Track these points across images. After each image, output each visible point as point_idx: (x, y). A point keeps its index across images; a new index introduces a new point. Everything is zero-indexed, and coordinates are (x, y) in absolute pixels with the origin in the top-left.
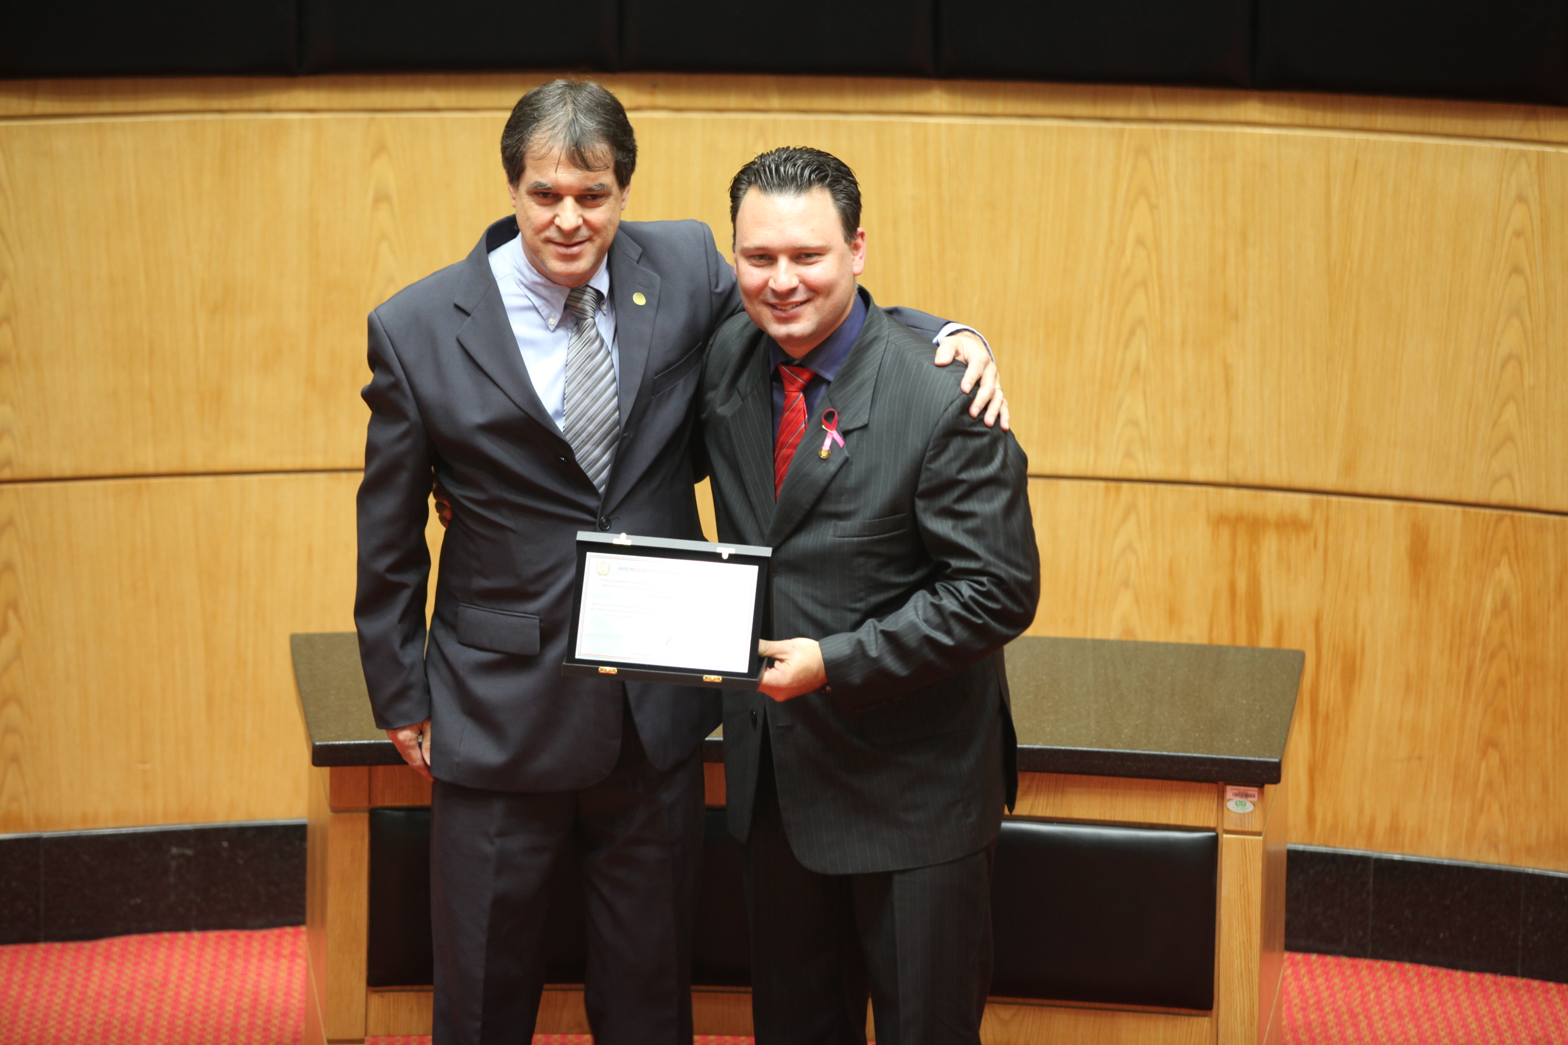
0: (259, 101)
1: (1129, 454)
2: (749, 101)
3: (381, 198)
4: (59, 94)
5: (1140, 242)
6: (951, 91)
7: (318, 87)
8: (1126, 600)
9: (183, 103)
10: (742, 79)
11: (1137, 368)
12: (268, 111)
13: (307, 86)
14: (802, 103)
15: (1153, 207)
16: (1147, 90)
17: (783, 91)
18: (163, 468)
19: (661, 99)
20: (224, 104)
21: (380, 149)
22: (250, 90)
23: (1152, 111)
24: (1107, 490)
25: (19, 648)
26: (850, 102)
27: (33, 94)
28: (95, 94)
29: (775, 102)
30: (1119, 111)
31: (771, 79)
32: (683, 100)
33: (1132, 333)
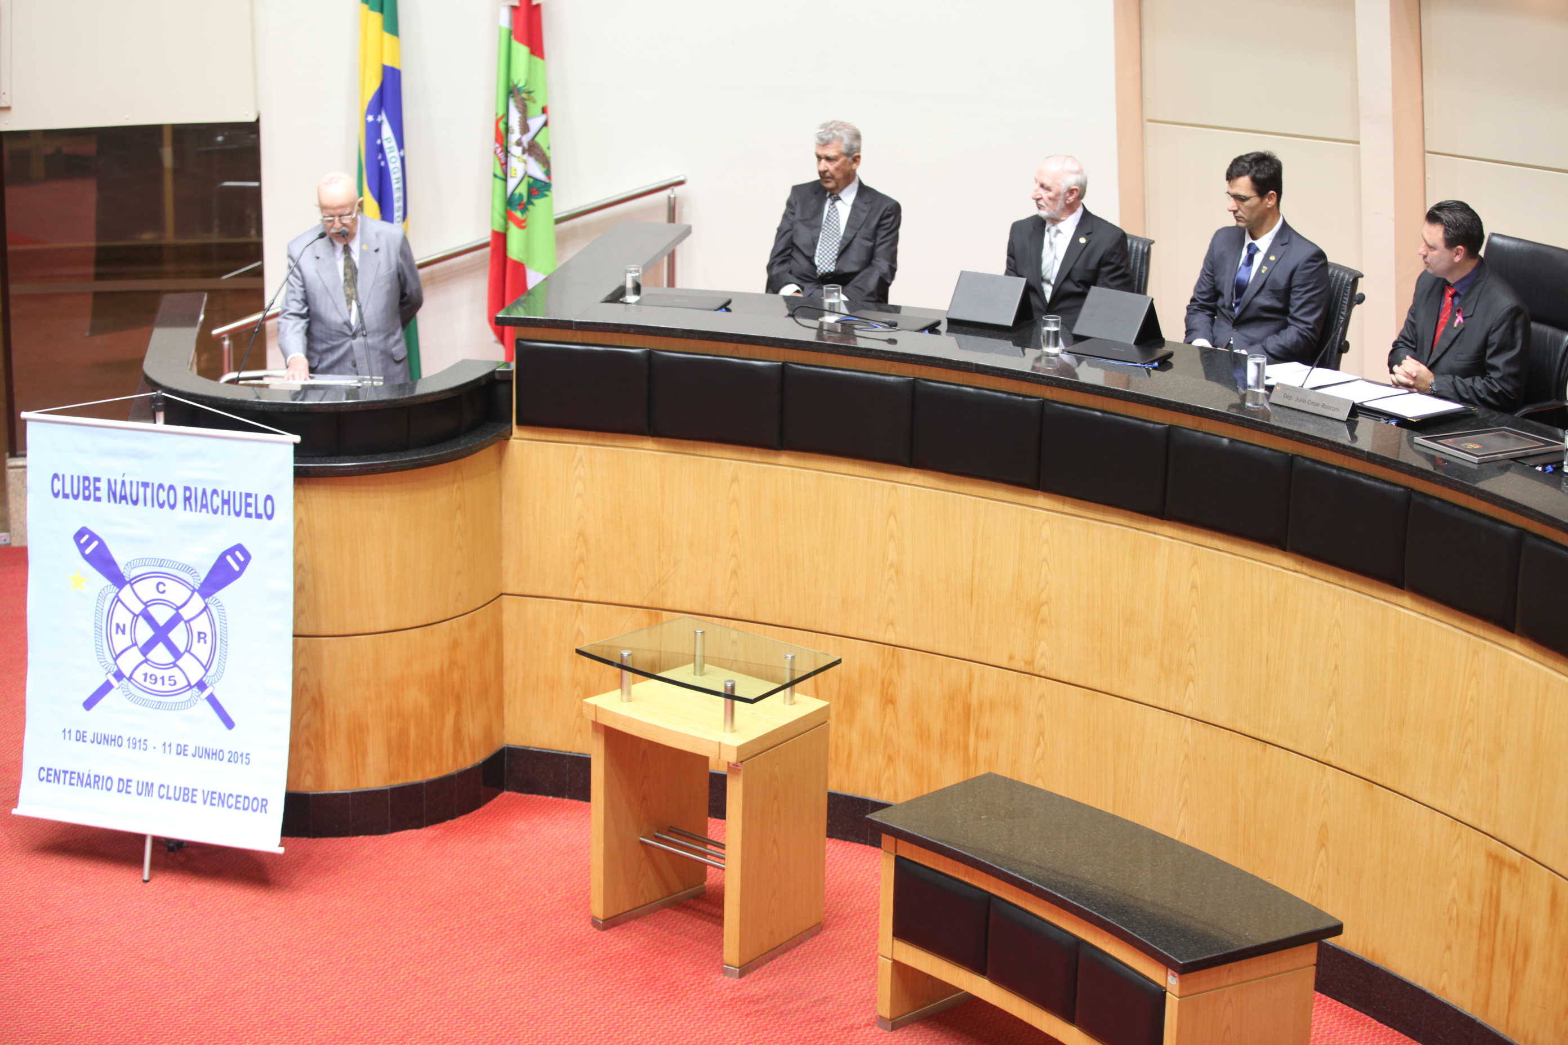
0: (1151, 527)
1: (1461, 808)
2: (1336, 580)
3: (1194, 587)
4: (1073, 505)
5: (1472, 699)
6: (1412, 598)
7: (1174, 527)
8: (1454, 882)
9: (1122, 521)
10: (1336, 569)
11: (1466, 765)
12: (1155, 534)
13: (1170, 526)
14: (1358, 587)
15: (1478, 683)
16: (1481, 622)
17: (1351, 579)
18: (1103, 690)
19: (1305, 569)
20: (1138, 526)
21: (1195, 563)
22: (1148, 522)
23: (1482, 633)
24: (1452, 822)
25: (1043, 754)
26: (1375, 592)
27: (1064, 502)
28: (1088, 508)
29: (1347, 583)
30: (1470, 628)
31: (1346, 572)
32: (1313, 572)
33: (1466, 745)
